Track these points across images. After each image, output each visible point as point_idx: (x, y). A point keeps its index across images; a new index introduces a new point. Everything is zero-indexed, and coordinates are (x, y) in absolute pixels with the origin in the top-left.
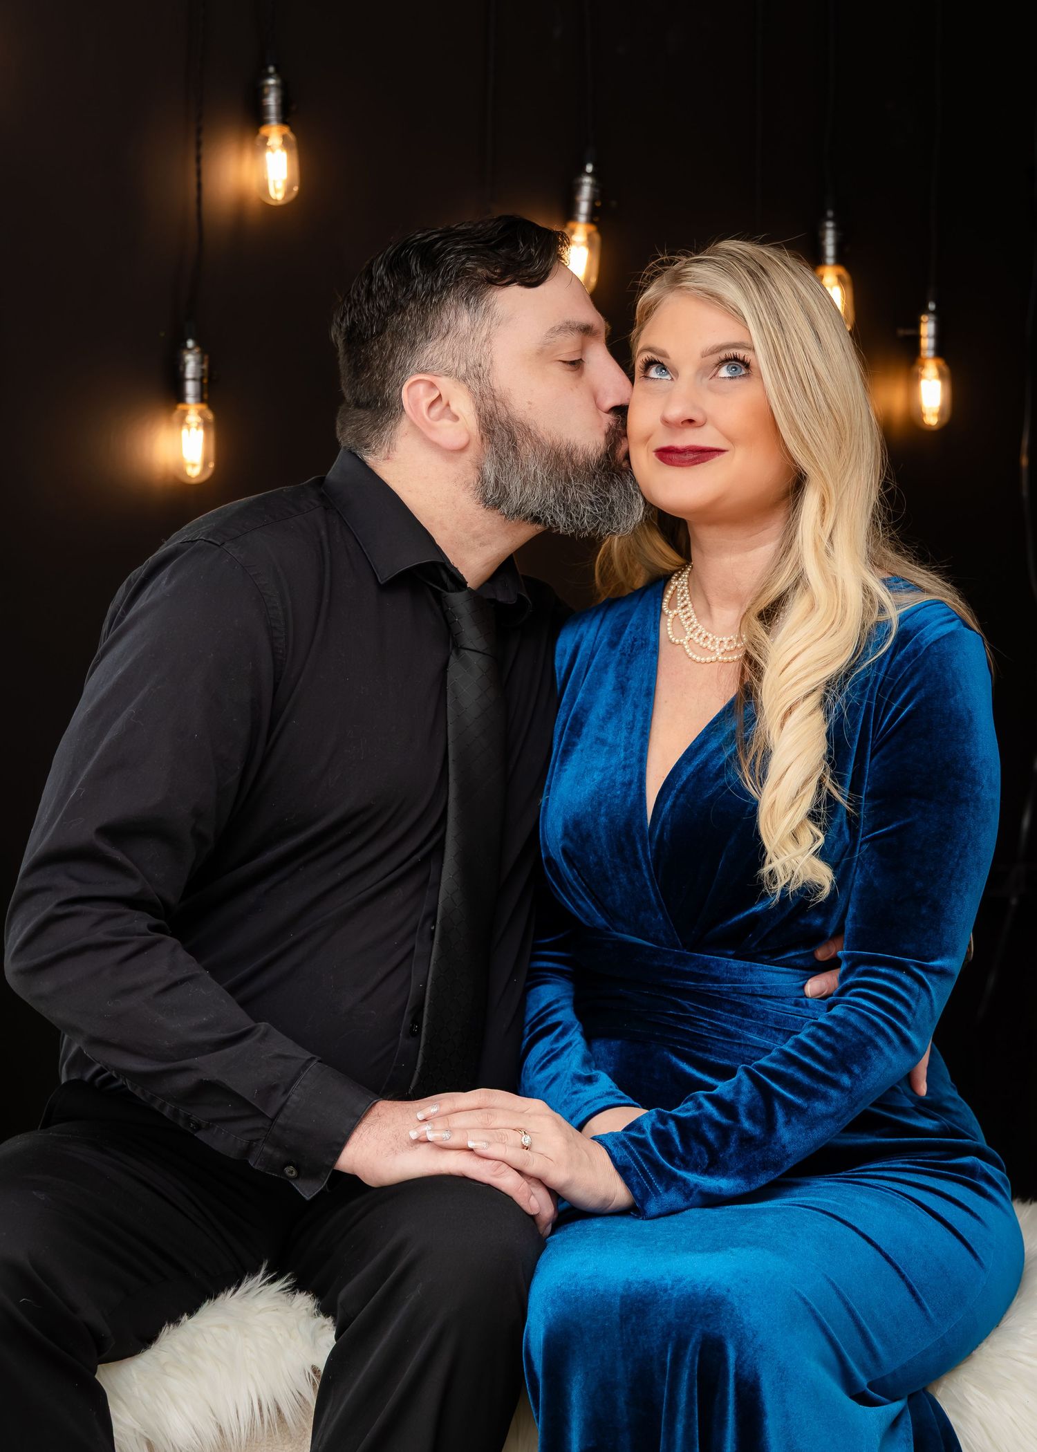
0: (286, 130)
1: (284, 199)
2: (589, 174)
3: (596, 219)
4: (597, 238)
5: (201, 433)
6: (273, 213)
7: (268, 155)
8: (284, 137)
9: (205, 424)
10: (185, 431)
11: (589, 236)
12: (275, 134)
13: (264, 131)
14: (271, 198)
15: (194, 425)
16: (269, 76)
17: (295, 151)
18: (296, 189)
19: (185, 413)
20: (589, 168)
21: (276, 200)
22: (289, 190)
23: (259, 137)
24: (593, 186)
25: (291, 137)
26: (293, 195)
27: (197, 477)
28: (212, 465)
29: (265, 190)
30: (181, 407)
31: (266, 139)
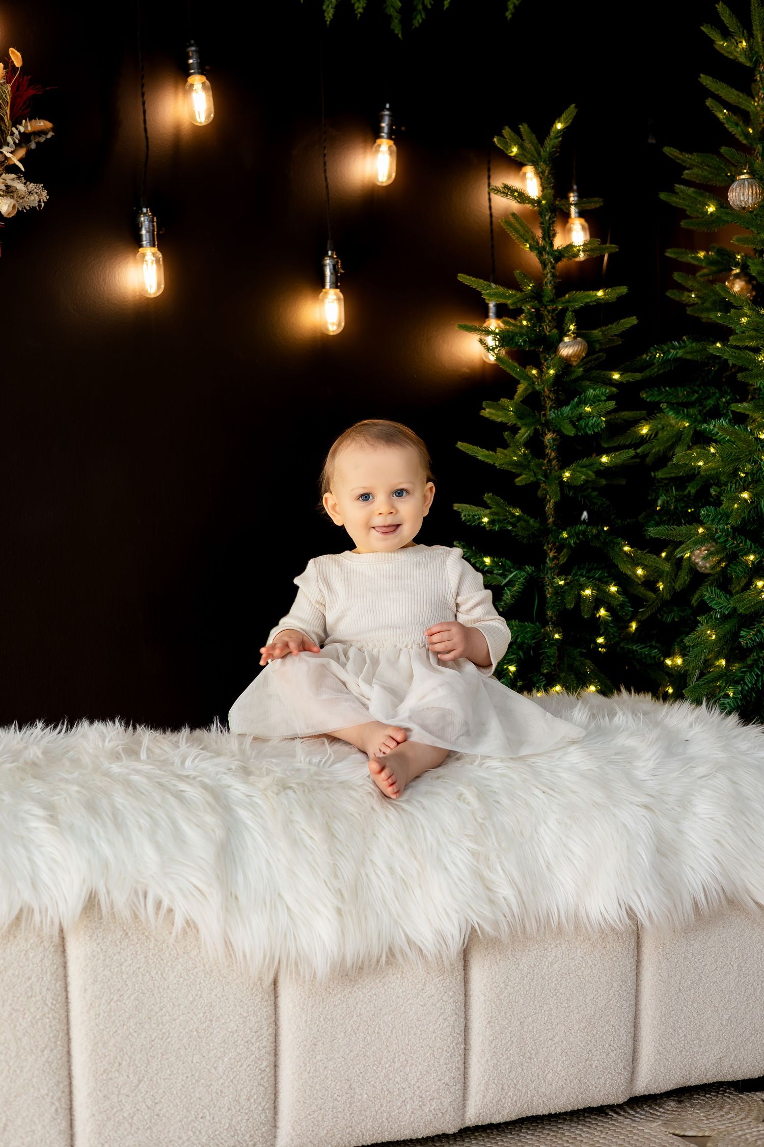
0: (204, 78)
1: (205, 121)
2: (388, 110)
3: (393, 137)
4: (394, 148)
5: (155, 265)
6: (198, 131)
7: (194, 95)
8: (203, 84)
9: (157, 261)
10: (145, 265)
11: (390, 147)
12: (197, 81)
13: (191, 80)
14: (197, 122)
15: (150, 262)
16: (192, 45)
17: (210, 93)
18: (212, 116)
19: (144, 255)
20: (388, 106)
21: (201, 123)
22: (208, 116)
23: (188, 84)
24: (390, 116)
25: (208, 83)
26: (211, 119)
27: (155, 293)
28: (163, 286)
29: (193, 116)
30: (140, 250)
31: (192, 85)
